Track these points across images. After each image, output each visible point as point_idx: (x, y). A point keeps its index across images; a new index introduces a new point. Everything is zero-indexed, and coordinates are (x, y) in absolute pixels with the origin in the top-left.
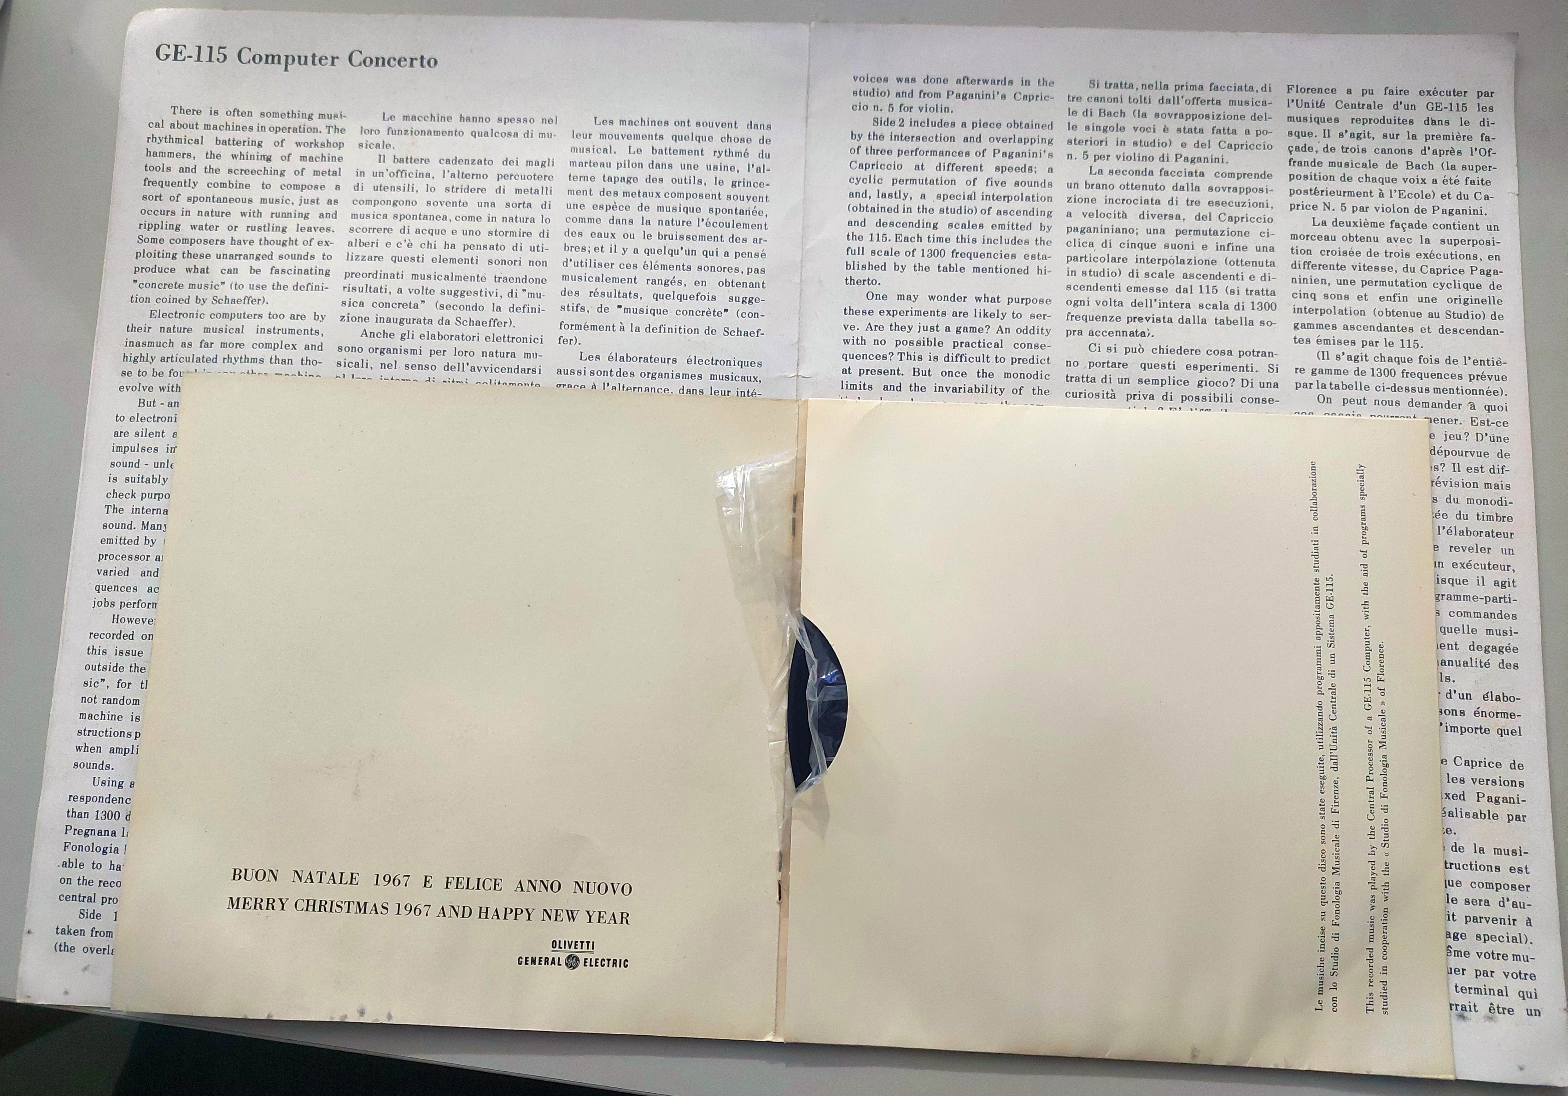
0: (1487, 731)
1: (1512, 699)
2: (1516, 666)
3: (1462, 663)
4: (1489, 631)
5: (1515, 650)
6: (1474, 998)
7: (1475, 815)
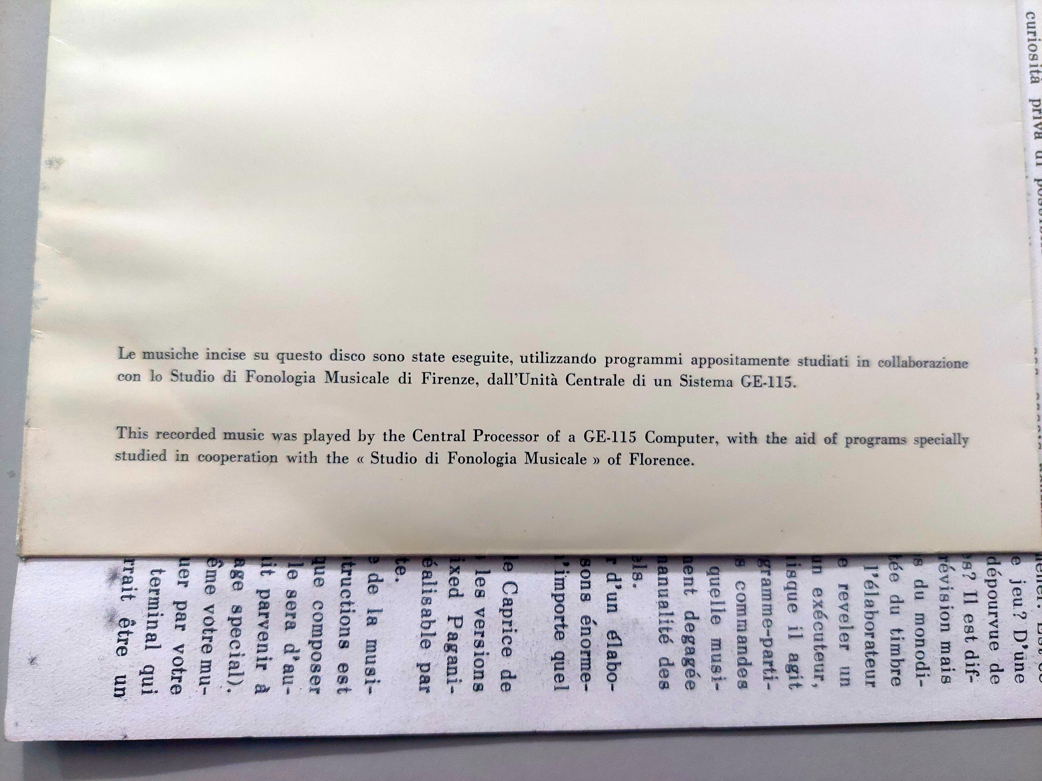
0: (559, 635)
1: (612, 677)
2: (664, 686)
3: (664, 599)
4: (717, 644)
5: (690, 686)
6: (143, 597)
7: (426, 613)
